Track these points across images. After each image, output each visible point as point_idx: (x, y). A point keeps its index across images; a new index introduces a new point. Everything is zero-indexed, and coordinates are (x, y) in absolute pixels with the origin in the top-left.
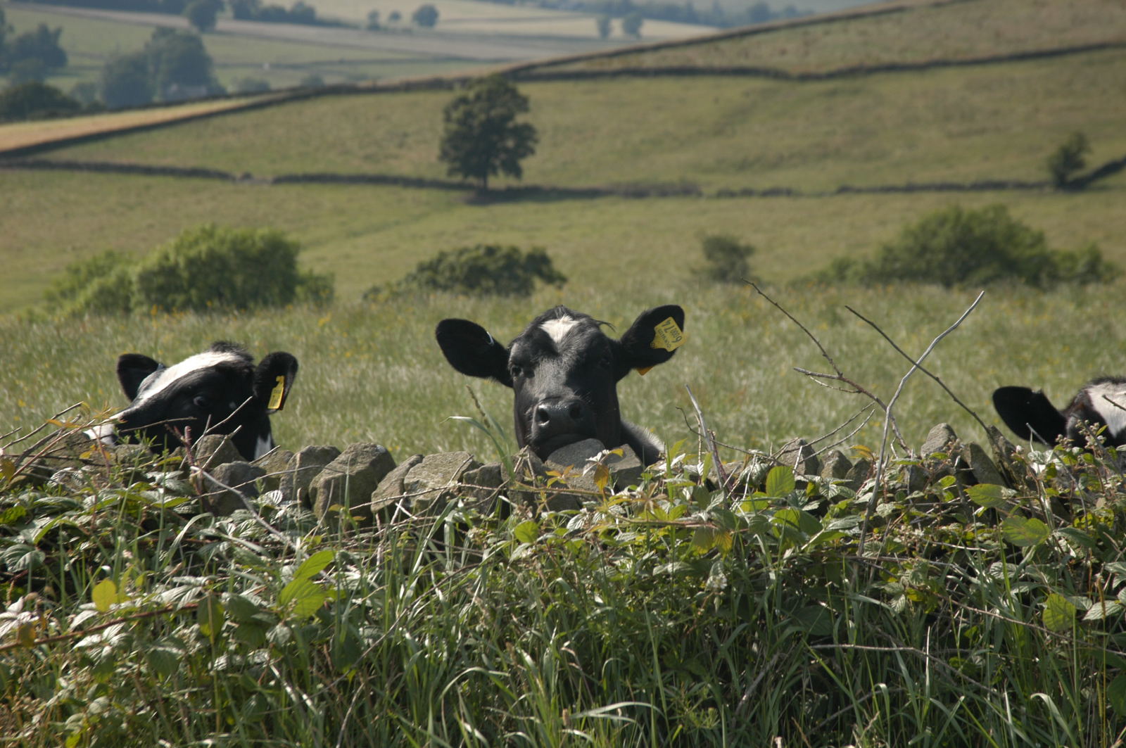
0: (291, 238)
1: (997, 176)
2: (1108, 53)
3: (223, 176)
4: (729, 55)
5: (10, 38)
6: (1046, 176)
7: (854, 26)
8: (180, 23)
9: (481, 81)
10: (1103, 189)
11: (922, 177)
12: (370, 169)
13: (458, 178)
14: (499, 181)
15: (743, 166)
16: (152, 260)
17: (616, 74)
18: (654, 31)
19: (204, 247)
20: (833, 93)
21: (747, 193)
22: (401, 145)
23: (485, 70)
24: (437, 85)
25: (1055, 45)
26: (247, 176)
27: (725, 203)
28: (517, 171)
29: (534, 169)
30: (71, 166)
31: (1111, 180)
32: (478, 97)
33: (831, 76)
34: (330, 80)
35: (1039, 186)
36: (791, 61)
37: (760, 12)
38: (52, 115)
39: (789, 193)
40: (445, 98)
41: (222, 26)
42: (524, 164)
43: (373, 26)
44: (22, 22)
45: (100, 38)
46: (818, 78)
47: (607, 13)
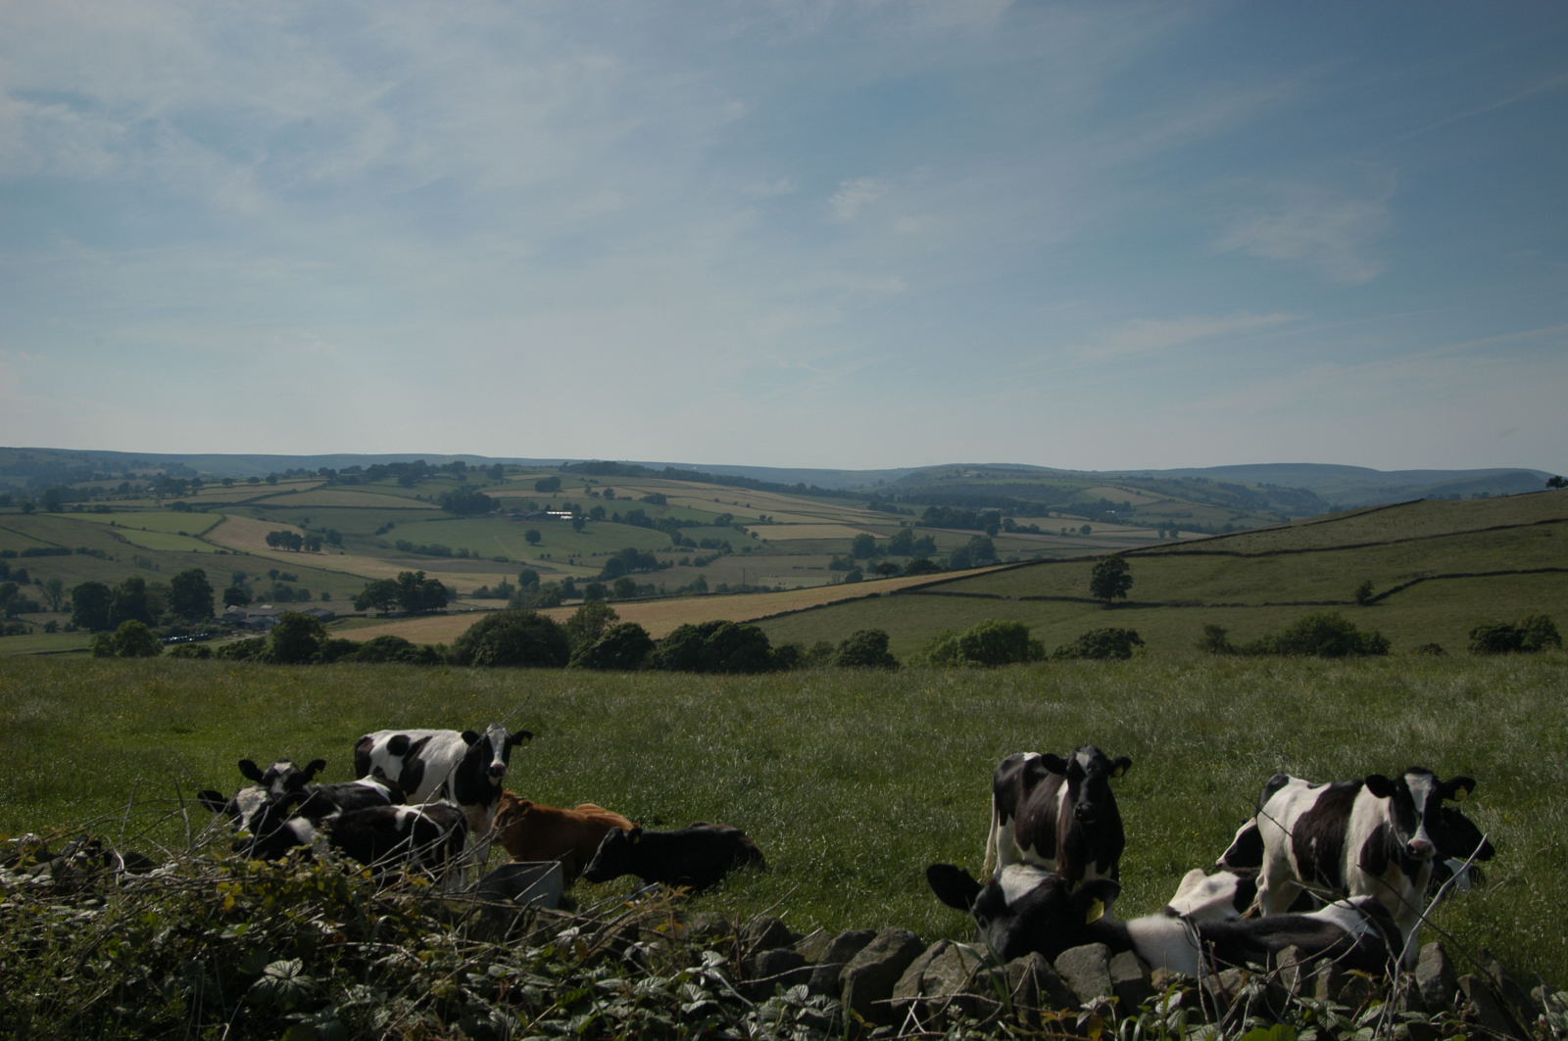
0: (1026, 624)
1: (1335, 599)
2: (1381, 546)
3: (998, 597)
4: (1215, 546)
5: (914, 541)
6: (1354, 599)
7: (1269, 533)
8: (983, 533)
9: (1108, 557)
10: (1380, 605)
11: (1301, 599)
12: (1061, 594)
13: (1098, 598)
14: (1115, 600)
16: (966, 634)
17: (1166, 554)
18: (1183, 535)
19: (988, 628)
20: (1261, 562)
21: (1224, 605)
22: (1074, 584)
23: (1110, 552)
24: (1089, 559)
25: (1357, 543)
26: (1009, 597)
27: (1214, 609)
28: (1124, 595)
29: (1131, 594)
30: (937, 594)
31: (1382, 601)
32: (1107, 564)
33: (1260, 555)
34: (1046, 557)
35: (1352, 603)
36: (1243, 549)
37: (1229, 527)
38: (929, 573)
39: (1242, 605)
40: (1093, 564)
41: (1000, 534)
42: (1127, 591)
43: (1064, 534)
44: (920, 534)
45: (950, 540)
46: (1255, 556)
47: (1163, 527)
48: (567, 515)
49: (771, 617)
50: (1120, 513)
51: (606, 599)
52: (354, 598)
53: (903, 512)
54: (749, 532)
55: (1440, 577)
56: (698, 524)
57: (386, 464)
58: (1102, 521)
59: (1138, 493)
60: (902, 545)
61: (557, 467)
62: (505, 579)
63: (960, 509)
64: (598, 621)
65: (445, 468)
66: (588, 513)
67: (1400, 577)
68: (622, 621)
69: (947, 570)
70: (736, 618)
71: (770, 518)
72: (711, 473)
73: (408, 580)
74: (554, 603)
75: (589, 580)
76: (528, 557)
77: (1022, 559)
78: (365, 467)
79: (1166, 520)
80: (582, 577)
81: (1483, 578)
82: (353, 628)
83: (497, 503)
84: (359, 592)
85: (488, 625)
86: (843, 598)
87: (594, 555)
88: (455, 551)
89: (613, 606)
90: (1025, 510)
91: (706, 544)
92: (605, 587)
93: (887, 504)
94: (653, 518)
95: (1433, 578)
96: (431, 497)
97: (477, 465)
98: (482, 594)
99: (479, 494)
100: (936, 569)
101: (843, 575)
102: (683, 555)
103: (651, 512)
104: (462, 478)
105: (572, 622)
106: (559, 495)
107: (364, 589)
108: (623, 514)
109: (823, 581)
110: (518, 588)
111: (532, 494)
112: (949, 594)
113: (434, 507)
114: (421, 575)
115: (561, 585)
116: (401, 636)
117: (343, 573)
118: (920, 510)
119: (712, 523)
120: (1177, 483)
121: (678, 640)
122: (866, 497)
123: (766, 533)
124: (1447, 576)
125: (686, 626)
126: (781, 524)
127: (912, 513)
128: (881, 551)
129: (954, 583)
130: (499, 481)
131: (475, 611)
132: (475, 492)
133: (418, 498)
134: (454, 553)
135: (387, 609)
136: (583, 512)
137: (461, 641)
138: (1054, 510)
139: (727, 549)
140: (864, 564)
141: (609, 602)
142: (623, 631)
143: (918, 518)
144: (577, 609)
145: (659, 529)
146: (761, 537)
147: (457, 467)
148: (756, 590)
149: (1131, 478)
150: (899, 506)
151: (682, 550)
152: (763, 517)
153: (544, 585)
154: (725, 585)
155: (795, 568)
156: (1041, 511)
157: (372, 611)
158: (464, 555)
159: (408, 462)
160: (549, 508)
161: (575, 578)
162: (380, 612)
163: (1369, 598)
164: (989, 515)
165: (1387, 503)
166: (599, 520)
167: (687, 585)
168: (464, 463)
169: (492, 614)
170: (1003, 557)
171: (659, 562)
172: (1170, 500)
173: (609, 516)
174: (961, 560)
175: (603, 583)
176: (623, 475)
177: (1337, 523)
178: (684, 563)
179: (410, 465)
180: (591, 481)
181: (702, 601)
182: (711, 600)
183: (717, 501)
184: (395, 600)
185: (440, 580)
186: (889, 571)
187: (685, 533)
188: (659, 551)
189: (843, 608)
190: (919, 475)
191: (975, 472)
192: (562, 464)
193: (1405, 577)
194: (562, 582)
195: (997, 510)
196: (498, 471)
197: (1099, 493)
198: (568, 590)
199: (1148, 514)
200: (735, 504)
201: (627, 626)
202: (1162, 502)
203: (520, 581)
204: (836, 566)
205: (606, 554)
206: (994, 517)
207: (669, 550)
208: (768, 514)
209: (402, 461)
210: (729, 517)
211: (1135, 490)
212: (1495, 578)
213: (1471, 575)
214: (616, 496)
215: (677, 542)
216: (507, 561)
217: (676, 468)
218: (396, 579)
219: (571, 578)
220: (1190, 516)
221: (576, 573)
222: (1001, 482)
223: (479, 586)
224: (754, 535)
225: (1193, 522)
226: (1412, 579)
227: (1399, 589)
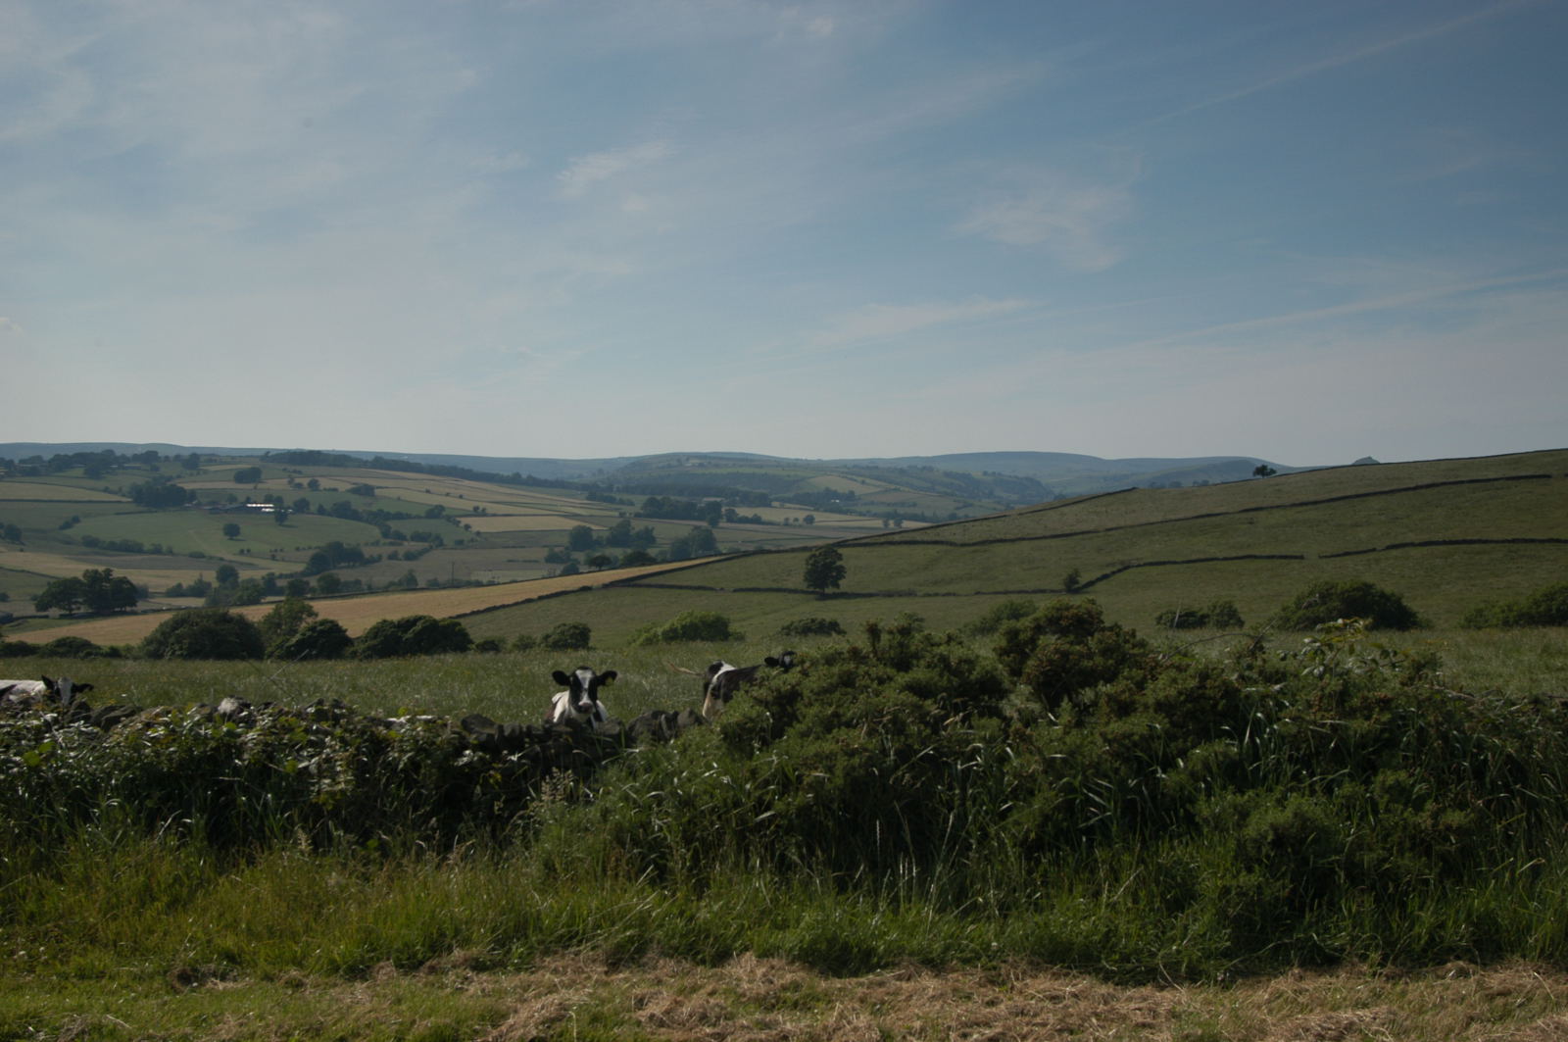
0: (725, 616)
1: (1042, 588)
2: (1090, 535)
3: (711, 589)
4: (931, 536)
5: (632, 533)
6: (1062, 587)
7: (985, 522)
8: (704, 524)
9: (821, 548)
10: (1088, 590)
11: (1011, 588)
12: (775, 586)
13: (811, 589)
14: (829, 590)
15: (935, 583)
16: (667, 626)
17: (882, 544)
18: (907, 524)
19: (688, 620)
20: (975, 551)
21: (936, 595)
22: (789, 575)
23: (820, 543)
24: (805, 549)
25: (1068, 532)
27: (926, 599)
28: (838, 586)
29: (845, 585)
30: (649, 586)
31: (1090, 589)
32: (821, 554)
33: (974, 544)
34: (767, 547)
35: (1060, 591)
36: (958, 538)
37: (953, 516)
38: (643, 565)
39: (954, 595)
40: (807, 554)
41: (721, 525)
42: (841, 582)
43: (786, 524)
44: (638, 525)
45: (670, 532)
46: (968, 545)
47: (887, 517)
48: (268, 508)
49: (478, 612)
50: (845, 503)
51: (309, 596)
52: (34, 598)
53: (622, 502)
54: (462, 525)
55: (1145, 565)
56: (408, 517)
57: (71, 454)
58: (826, 511)
59: (863, 482)
60: (620, 537)
61: (257, 457)
62: (201, 575)
63: (679, 498)
64: (296, 618)
65: (136, 458)
66: (292, 505)
67: (1108, 565)
68: (320, 618)
69: (664, 561)
70: (440, 614)
71: (484, 510)
72: (423, 463)
73: (94, 578)
74: (254, 600)
75: (291, 576)
76: (227, 551)
77: (743, 549)
78: (47, 456)
79: (890, 509)
80: (284, 572)
81: (1185, 565)
82: (34, 630)
83: (192, 495)
84: (40, 592)
85: (177, 624)
86: (554, 591)
87: (298, 549)
88: (147, 546)
89: (312, 603)
90: (748, 500)
91: (417, 537)
92: (307, 583)
93: (606, 494)
94: (360, 510)
95: (1139, 566)
96: (120, 489)
97: (172, 454)
98: (177, 592)
99: (174, 485)
100: (653, 561)
101: (559, 568)
102: (392, 549)
103: (358, 503)
104: (156, 469)
105: (268, 619)
106: (260, 486)
107: (44, 589)
108: (328, 507)
109: (539, 574)
110: (215, 584)
111: (231, 485)
112: (662, 586)
113: (124, 499)
114: (108, 572)
115: (261, 583)
116: (86, 638)
117: (23, 571)
118: (640, 500)
119: (423, 515)
120: (902, 471)
121: (375, 637)
122: (584, 487)
123: (479, 525)
124: (1151, 564)
125: (385, 621)
126: (494, 515)
127: (632, 504)
128: (598, 543)
129: (666, 575)
130: (195, 472)
131: (169, 610)
132: (169, 484)
133: (106, 490)
134: (145, 549)
135: (71, 610)
136: (286, 504)
137: (149, 641)
138: (777, 500)
139: (439, 543)
140: (580, 556)
141: (312, 599)
142: (319, 628)
143: (637, 508)
144: (273, 606)
145: (367, 521)
146: (475, 529)
147: (150, 457)
148: (469, 584)
149: (855, 466)
150: (618, 497)
151: (391, 544)
152: (476, 509)
153: (243, 581)
154: (436, 580)
155: (510, 561)
156: (764, 501)
157: (54, 612)
158: (157, 551)
159: (96, 452)
160: (248, 501)
161: (277, 573)
162: (63, 612)
163: (1076, 586)
164: (709, 504)
165: (1102, 492)
166: (303, 512)
167: (396, 580)
168: (156, 453)
169: (182, 612)
170: (723, 548)
171: (367, 556)
172: (895, 490)
173: (313, 508)
174: (681, 551)
175: (305, 579)
176: (330, 465)
177: (1051, 512)
178: (393, 557)
179: (98, 454)
180: (295, 472)
181: (409, 597)
182: (419, 595)
183: (428, 491)
184: (80, 600)
185: (129, 578)
186: (601, 563)
187: (394, 525)
188: (366, 544)
189: (553, 602)
190: (640, 464)
191: (697, 461)
192: (262, 453)
193: (1113, 564)
194: (263, 578)
195: (719, 500)
196: (194, 461)
197: (823, 482)
198: (269, 586)
199: (872, 503)
200: (448, 495)
201: (323, 623)
202: (887, 491)
203: (218, 578)
204: (552, 559)
205: (310, 548)
206: (716, 507)
207: (376, 543)
208: (481, 506)
209: (88, 451)
210: (441, 508)
211: (860, 479)
212: (1197, 565)
213: (1175, 563)
214: (321, 488)
215: (386, 535)
216: (203, 556)
217: (386, 457)
218: (81, 578)
219: (273, 574)
220: (915, 505)
221: (277, 568)
222: (724, 471)
223: (172, 583)
224: (467, 527)
225: (917, 511)
226: (1120, 567)
227: (1105, 577)
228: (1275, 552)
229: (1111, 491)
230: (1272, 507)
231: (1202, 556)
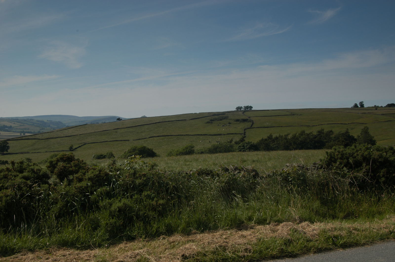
1: (64, 150)
2: (76, 136)
4: (33, 137)
6: (69, 150)
7: (48, 133)
9: (3, 141)
11: (55, 150)
13: (0, 152)
14: (5, 152)
15: (35, 150)
17: (20, 140)
18: (27, 134)
20: (45, 141)
21: (35, 153)
25: (70, 135)
27: (32, 154)
31: (76, 150)
32: (2, 143)
33: (45, 139)
36: (41, 138)
37: (39, 132)
39: (40, 152)
42: (8, 150)
46: (43, 139)
47: (21, 132)
50: (9, 129)
55: (90, 143)
58: (4, 131)
59: (14, 123)
67: (80, 144)
79: (22, 130)
81: (100, 143)
95: (88, 144)
120: (25, 120)
149: (12, 119)
163: (72, 149)
165: (78, 125)
172: (23, 125)
177: (65, 130)
193: (82, 143)
197: (3, 123)
199: (17, 129)
202: (21, 125)
211: (13, 122)
212: (103, 143)
213: (97, 143)
220: (29, 129)
225: (29, 131)
226: (83, 144)
227: (80, 147)
228: (122, 139)
229: (81, 125)
230: (121, 128)
231: (105, 141)
